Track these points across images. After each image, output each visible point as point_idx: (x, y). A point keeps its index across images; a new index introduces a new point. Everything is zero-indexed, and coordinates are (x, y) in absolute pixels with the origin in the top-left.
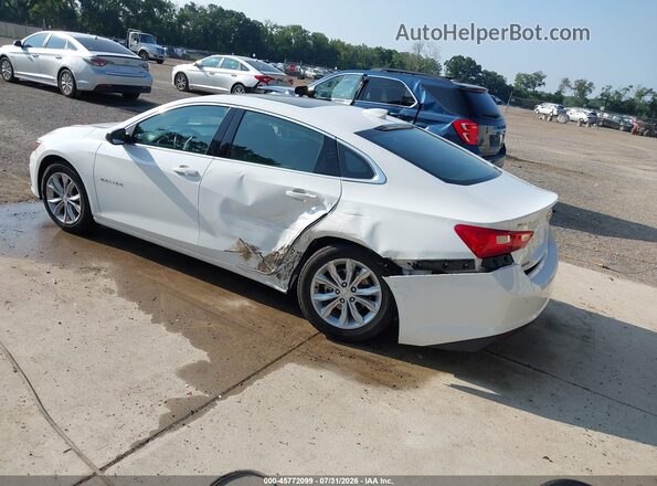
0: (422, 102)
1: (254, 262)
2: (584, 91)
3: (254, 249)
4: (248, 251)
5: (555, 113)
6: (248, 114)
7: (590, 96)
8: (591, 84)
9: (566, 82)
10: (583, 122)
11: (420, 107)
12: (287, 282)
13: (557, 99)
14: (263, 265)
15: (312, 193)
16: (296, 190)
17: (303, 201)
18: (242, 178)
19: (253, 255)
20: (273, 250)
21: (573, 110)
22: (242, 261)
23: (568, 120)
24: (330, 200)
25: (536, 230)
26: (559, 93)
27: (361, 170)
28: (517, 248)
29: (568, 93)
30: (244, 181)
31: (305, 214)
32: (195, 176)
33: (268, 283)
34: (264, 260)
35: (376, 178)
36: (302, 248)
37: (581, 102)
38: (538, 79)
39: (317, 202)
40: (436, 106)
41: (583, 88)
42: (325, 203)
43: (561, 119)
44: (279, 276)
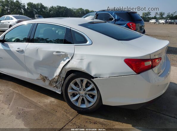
0: (116, 19)
1: (47, 83)
2: (162, 15)
3: (46, 77)
4: (44, 79)
5: (155, 22)
6: (39, 24)
7: (164, 16)
8: (164, 13)
9: (157, 13)
10: (163, 23)
11: (116, 20)
12: (60, 89)
13: (155, 18)
14: (50, 84)
15: (63, 52)
16: (57, 52)
17: (61, 56)
18: (38, 50)
19: (46, 80)
20: (53, 77)
21: (160, 20)
22: (43, 82)
23: (159, 23)
24: (71, 54)
25: (162, 57)
26: (155, 17)
27: (82, 40)
28: (155, 66)
29: (158, 16)
30: (39, 51)
31: (62, 62)
32: (22, 51)
33: (54, 90)
34: (50, 82)
35: (88, 43)
36: (64, 75)
37: (162, 18)
38: (149, 13)
39: (66, 56)
40: (121, 20)
41: (162, 14)
42: (69, 56)
43: (157, 23)
44: (57, 87)
